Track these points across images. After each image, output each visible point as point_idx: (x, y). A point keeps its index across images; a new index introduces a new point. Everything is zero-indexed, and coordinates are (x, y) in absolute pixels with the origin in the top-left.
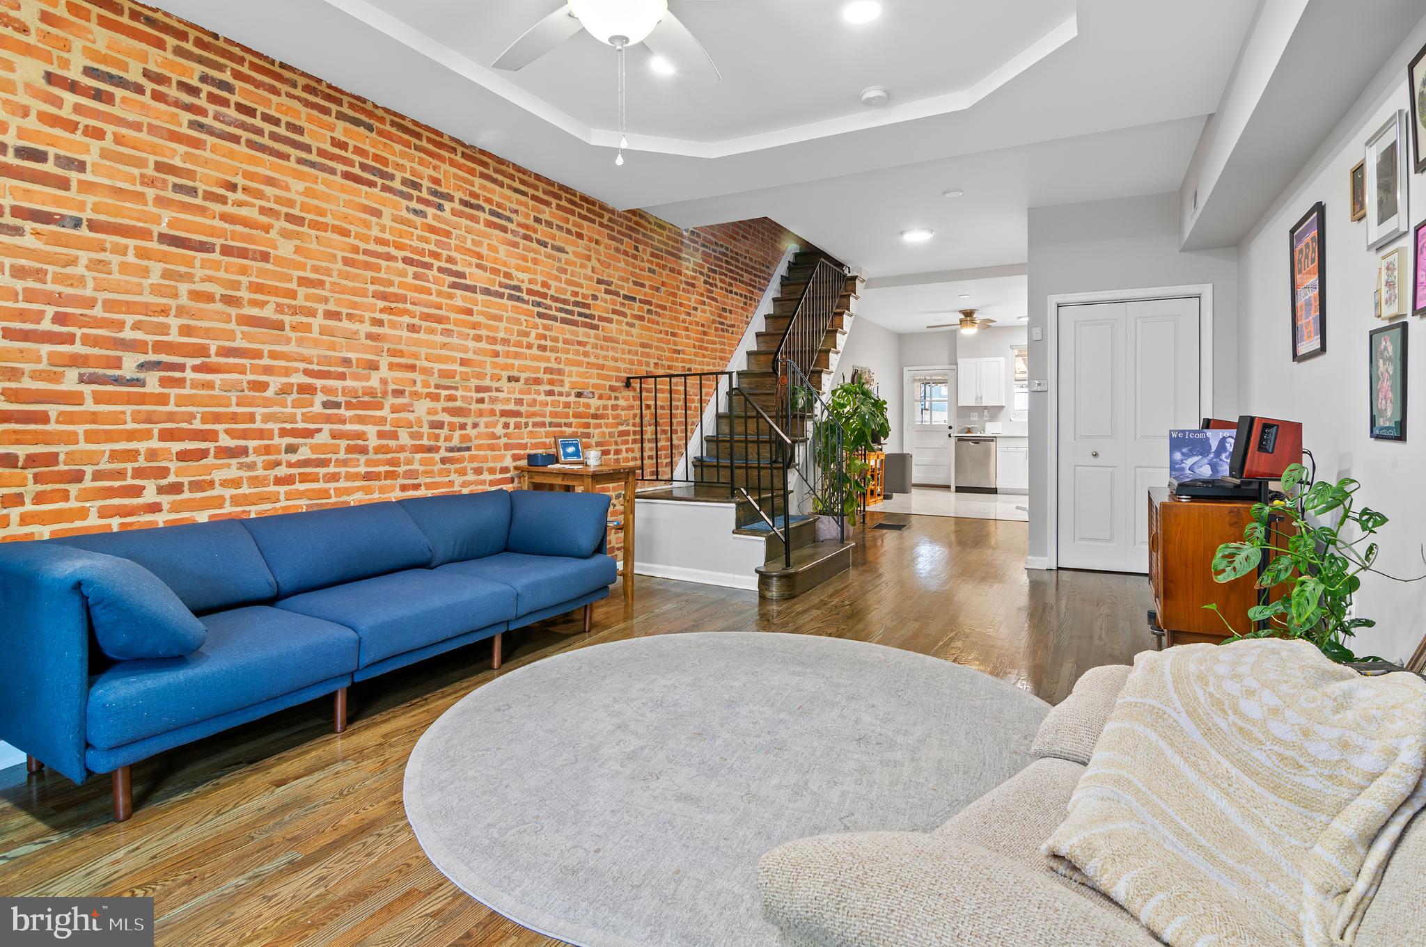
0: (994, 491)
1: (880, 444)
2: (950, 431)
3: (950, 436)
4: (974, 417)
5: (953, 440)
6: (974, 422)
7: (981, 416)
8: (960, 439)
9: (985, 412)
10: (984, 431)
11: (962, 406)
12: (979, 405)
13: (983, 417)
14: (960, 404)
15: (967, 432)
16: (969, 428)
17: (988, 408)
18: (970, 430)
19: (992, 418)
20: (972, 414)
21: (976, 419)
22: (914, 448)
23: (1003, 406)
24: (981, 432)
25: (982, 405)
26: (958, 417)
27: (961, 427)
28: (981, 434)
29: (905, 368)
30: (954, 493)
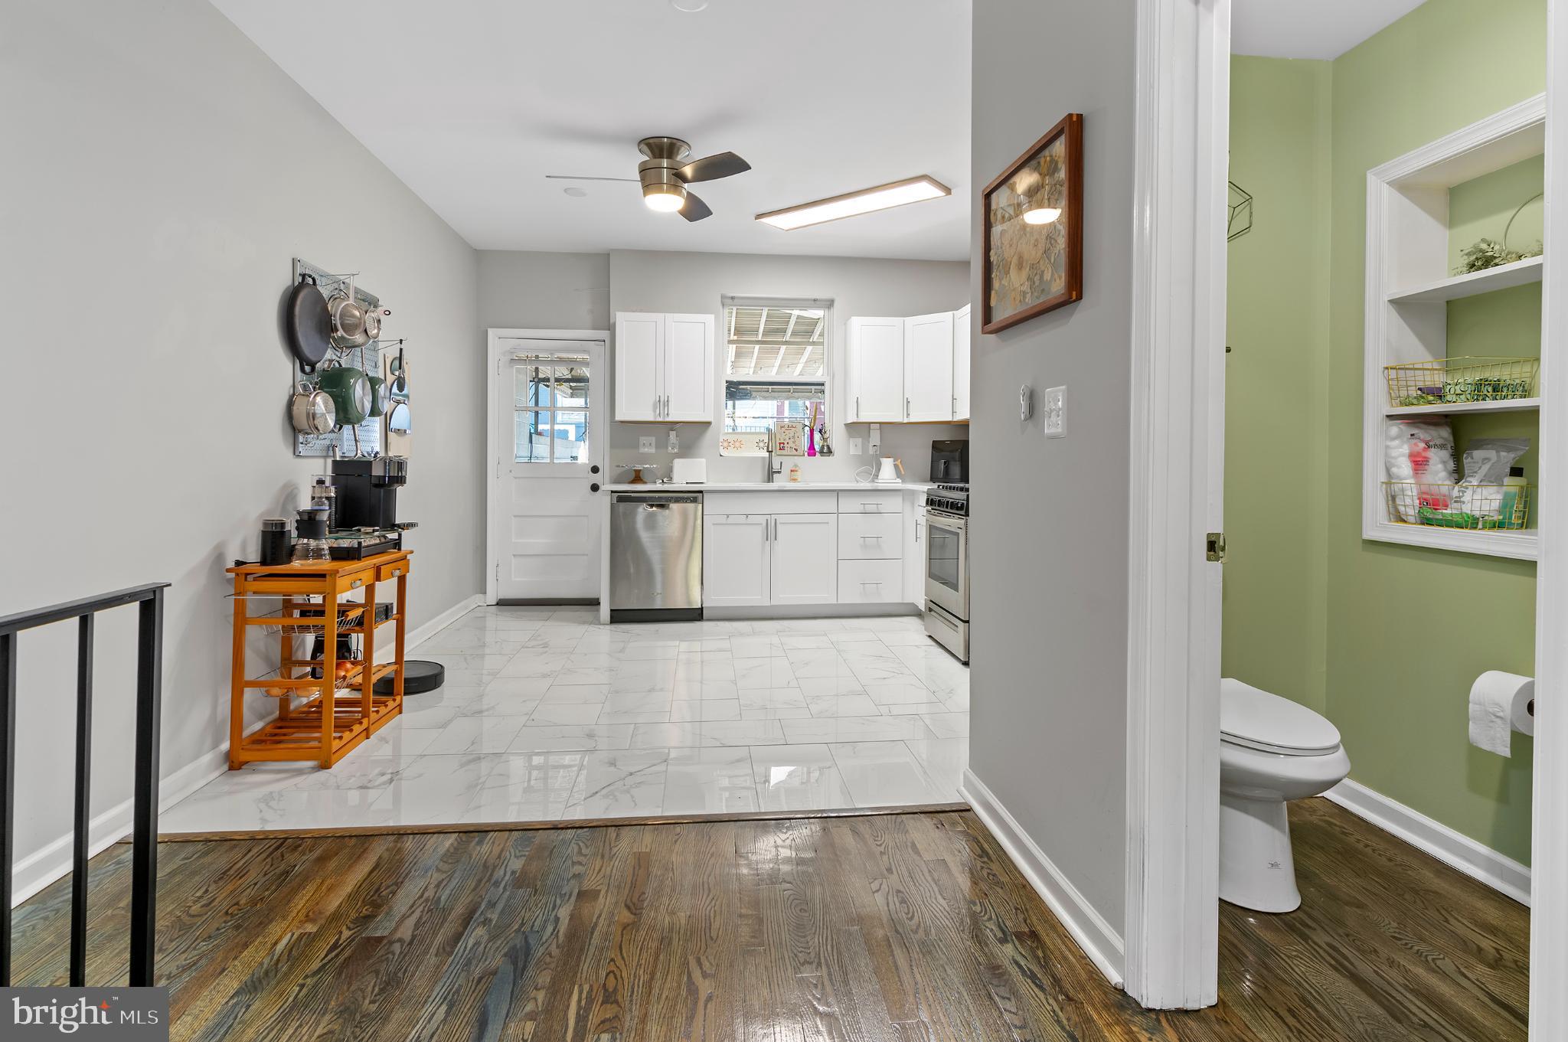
0: (695, 615)
1: (393, 527)
2: (596, 478)
3: (595, 488)
4: (648, 446)
5: (603, 503)
6: (645, 458)
7: (662, 444)
8: (622, 498)
9: (673, 434)
10: (671, 479)
11: (622, 422)
12: (661, 419)
13: (667, 448)
14: (618, 418)
15: (633, 482)
16: (638, 472)
17: (678, 426)
18: (641, 475)
19: (687, 450)
20: (643, 440)
21: (653, 450)
22: (513, 517)
23: (709, 423)
24: (665, 480)
25: (668, 419)
26: (613, 446)
27: (620, 470)
28: (666, 485)
29: (491, 332)
30: (608, 624)
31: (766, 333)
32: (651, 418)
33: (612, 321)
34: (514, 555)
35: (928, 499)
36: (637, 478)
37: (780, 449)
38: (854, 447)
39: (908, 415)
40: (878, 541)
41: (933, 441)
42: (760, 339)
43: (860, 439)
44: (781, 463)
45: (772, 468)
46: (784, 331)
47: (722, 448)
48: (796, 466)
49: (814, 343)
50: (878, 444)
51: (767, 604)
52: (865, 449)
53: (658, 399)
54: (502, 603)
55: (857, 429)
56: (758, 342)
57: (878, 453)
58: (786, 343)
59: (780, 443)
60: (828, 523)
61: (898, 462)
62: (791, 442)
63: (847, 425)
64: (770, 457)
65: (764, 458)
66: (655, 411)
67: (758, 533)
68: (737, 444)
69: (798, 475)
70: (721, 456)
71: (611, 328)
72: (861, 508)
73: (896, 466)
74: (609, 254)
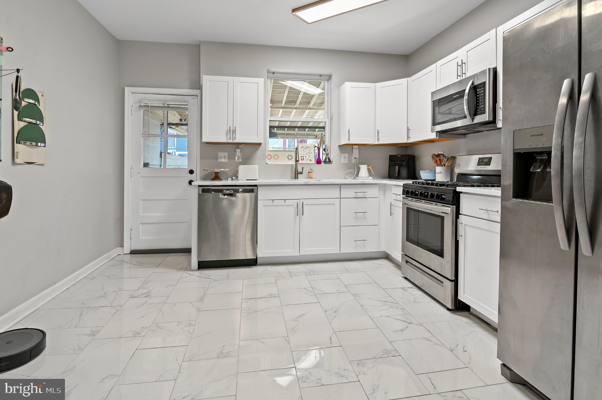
0: (252, 263)
2: (191, 177)
3: (190, 182)
4: (223, 158)
5: (194, 193)
6: (222, 165)
7: (231, 157)
8: (205, 190)
9: (238, 151)
10: (237, 177)
11: (208, 143)
12: (231, 141)
13: (235, 158)
14: (204, 140)
15: (213, 179)
16: (217, 173)
17: (241, 146)
18: (219, 175)
19: (246, 161)
20: (220, 154)
21: (226, 160)
22: (141, 201)
23: (260, 144)
24: (233, 178)
25: (235, 141)
26: (202, 157)
27: (206, 172)
28: (234, 182)
29: (127, 89)
30: (196, 270)
31: (286, 103)
32: (224, 141)
33: (201, 84)
34: (141, 224)
35: (404, 190)
36: (217, 177)
37: (301, 160)
38: (344, 159)
39: (378, 140)
40: (364, 214)
41: (390, 155)
42: (283, 106)
43: (347, 154)
44: (303, 168)
45: (297, 171)
46: (295, 102)
47: (267, 159)
48: (311, 169)
49: (310, 109)
50: (358, 157)
51: (298, 254)
52: (350, 160)
53: (229, 129)
54: (133, 252)
55: (346, 148)
56: (282, 108)
57: (358, 162)
58: (296, 108)
59: (301, 157)
60: (334, 204)
61: (370, 167)
62: (307, 156)
63: (341, 147)
64: (296, 164)
65: (292, 165)
66: (227, 136)
67: (292, 211)
68: (276, 157)
69: (313, 175)
70: (267, 164)
71: (200, 88)
72: (354, 195)
73: (369, 170)
74: (199, 45)
